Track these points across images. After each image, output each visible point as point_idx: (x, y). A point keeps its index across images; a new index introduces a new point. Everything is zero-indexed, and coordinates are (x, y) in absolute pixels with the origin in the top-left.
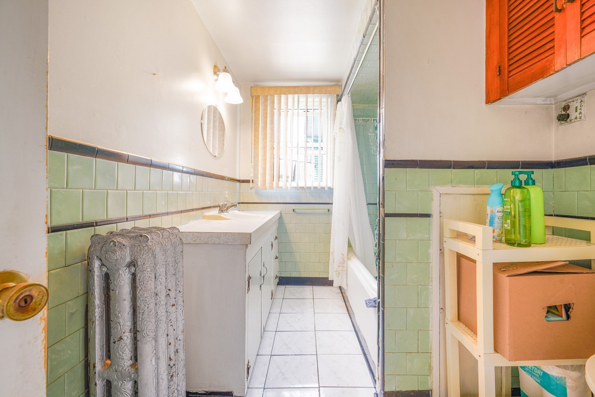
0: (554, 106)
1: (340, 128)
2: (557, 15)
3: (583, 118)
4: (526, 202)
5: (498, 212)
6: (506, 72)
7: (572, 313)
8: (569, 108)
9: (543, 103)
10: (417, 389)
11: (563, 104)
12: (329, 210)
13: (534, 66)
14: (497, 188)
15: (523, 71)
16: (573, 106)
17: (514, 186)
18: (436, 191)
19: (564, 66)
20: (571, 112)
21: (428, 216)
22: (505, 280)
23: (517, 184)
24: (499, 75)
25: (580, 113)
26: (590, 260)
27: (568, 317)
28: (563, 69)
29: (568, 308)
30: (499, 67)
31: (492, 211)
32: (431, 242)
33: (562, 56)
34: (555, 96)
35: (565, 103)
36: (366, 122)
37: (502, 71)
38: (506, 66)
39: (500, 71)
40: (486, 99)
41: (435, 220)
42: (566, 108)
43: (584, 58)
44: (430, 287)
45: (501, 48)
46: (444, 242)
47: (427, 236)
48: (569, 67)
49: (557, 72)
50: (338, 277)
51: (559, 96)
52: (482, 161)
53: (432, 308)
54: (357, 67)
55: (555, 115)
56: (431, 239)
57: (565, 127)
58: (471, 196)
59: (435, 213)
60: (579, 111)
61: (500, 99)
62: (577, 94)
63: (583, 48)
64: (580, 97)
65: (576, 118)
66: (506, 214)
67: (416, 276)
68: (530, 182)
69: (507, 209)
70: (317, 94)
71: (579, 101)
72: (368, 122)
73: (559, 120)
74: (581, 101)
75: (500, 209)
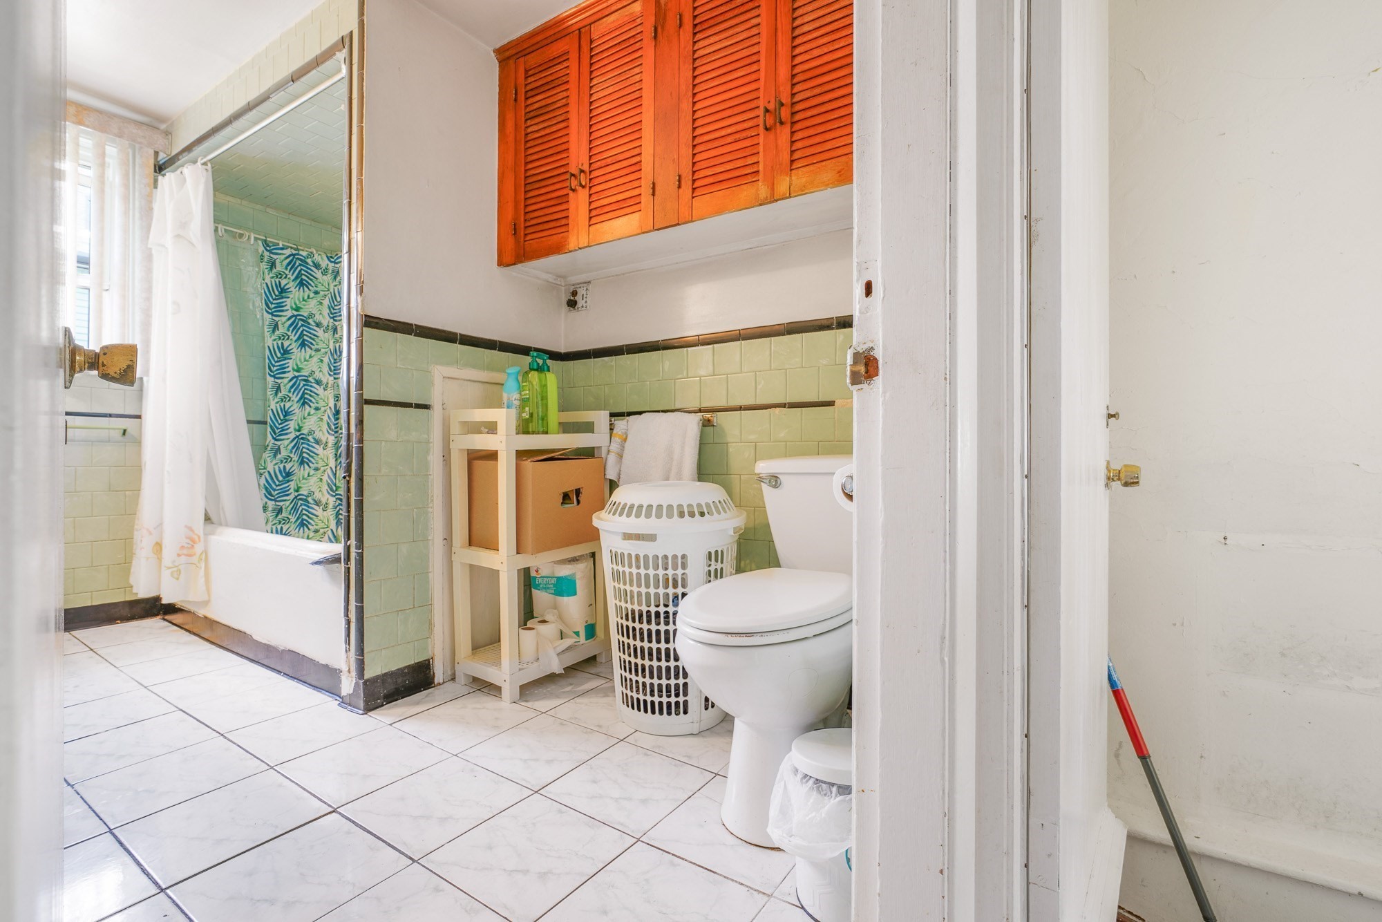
0: (563, 288)
1: (178, 236)
2: (571, 194)
3: (588, 307)
4: (544, 387)
5: (515, 399)
6: (522, 234)
7: (582, 498)
8: (577, 293)
9: (554, 282)
10: (413, 663)
11: (572, 289)
12: (125, 431)
13: (549, 238)
14: (513, 371)
15: (540, 240)
16: (581, 292)
17: (531, 369)
18: (439, 372)
19: (577, 248)
20: (578, 298)
21: (426, 407)
22: (528, 465)
23: (535, 367)
24: (515, 234)
25: (586, 302)
26: (594, 448)
27: (578, 502)
28: (576, 250)
29: (578, 492)
30: (514, 225)
31: (509, 399)
32: (431, 445)
33: (575, 237)
34: (564, 277)
35: (573, 287)
36: (235, 237)
37: (517, 230)
38: (522, 226)
39: (515, 229)
40: (498, 260)
41: (436, 413)
42: (574, 293)
43: (591, 246)
44: (430, 510)
45: (516, 203)
46: (451, 441)
47: (426, 436)
48: (580, 251)
49: (571, 252)
50: (178, 579)
51: (569, 279)
52: (493, 340)
53: (433, 540)
54: (256, 124)
55: (564, 300)
56: (431, 440)
57: (574, 314)
58: (480, 384)
59: (436, 401)
60: (585, 299)
61: (514, 264)
62: (583, 281)
63: (590, 236)
64: (585, 285)
65: (583, 307)
66: (524, 402)
67: (410, 495)
68: (546, 367)
69: (526, 395)
70: (90, 128)
71: (585, 289)
72: (240, 240)
73: (568, 306)
74: (587, 289)
75: (518, 396)
